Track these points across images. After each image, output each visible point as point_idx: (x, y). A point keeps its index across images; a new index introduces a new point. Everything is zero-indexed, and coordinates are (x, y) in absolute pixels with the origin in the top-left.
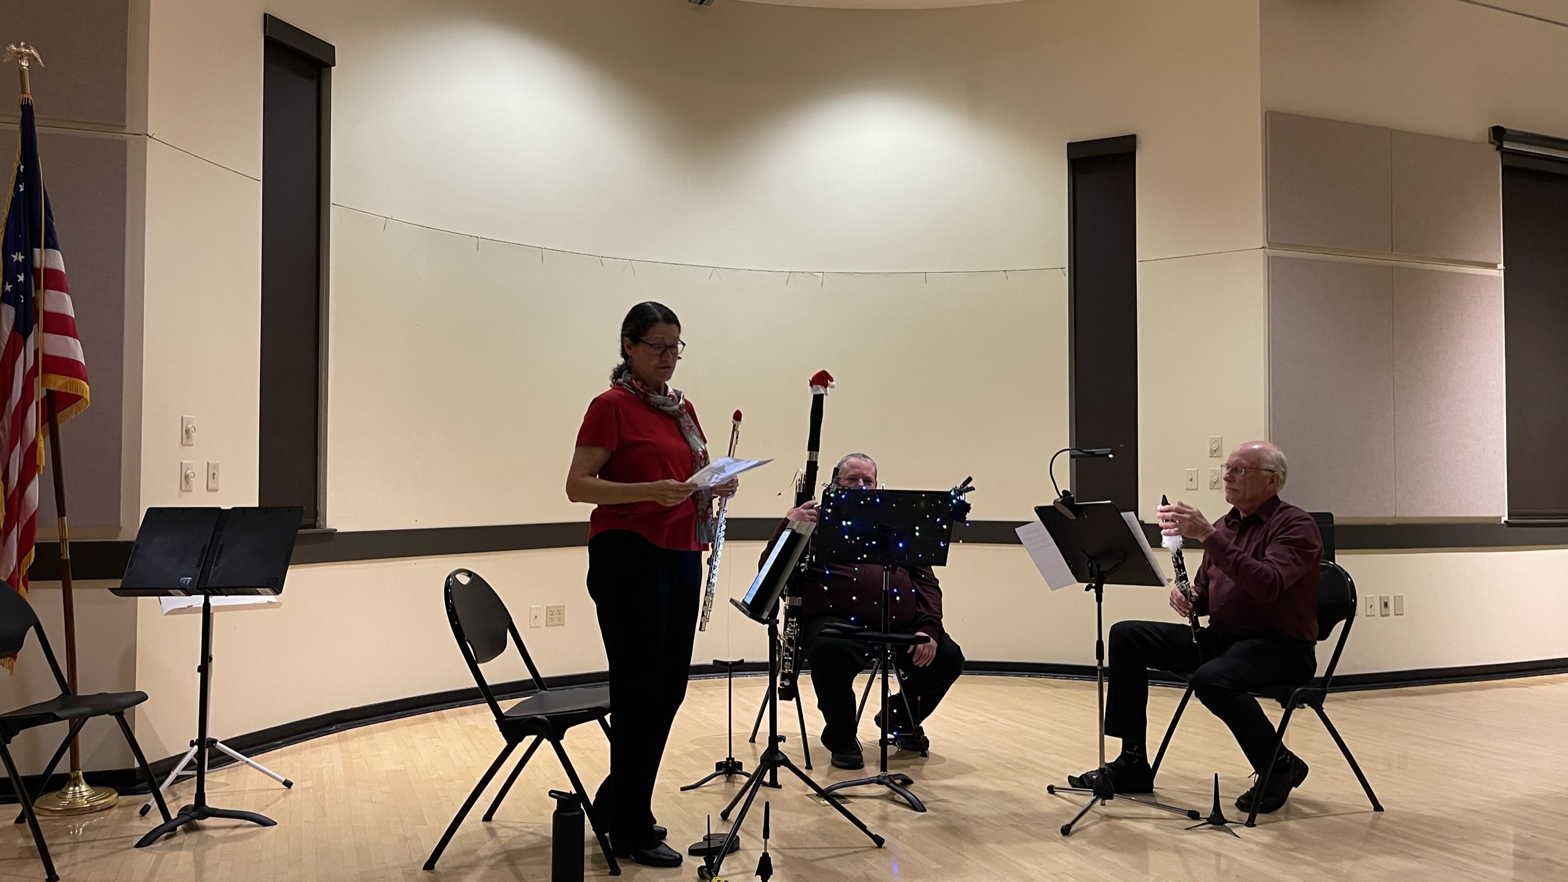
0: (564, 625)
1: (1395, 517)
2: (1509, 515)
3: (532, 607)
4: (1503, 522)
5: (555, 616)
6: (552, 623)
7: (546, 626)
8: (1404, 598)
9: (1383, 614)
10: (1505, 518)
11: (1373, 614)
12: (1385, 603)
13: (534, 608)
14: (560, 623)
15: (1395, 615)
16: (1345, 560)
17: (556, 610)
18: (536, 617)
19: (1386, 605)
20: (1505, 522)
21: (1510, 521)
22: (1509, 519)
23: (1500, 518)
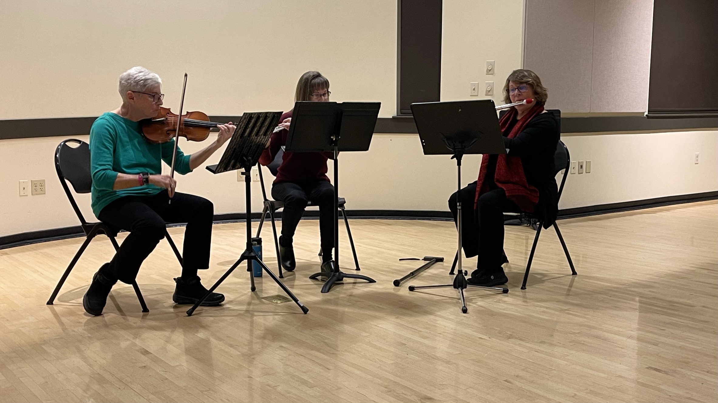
0: (45, 194)
1: (589, 113)
2: (649, 111)
3: (20, 181)
4: (645, 116)
5: (39, 187)
6: (37, 193)
7: (32, 194)
8: (591, 162)
9: (580, 172)
10: (646, 113)
11: (574, 173)
12: (581, 165)
13: (22, 182)
14: (42, 192)
15: (586, 173)
16: (566, 140)
17: (38, 184)
18: (24, 188)
19: (582, 167)
20: (646, 115)
21: (649, 115)
22: (648, 114)
23: (644, 113)
